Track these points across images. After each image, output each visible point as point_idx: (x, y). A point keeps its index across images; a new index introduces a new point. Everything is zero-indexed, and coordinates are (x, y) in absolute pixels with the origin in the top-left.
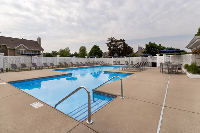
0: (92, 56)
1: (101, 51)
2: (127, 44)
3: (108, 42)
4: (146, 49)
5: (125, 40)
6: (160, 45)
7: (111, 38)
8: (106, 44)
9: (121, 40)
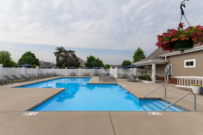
0: (22, 65)
1: (38, 60)
2: (76, 55)
3: (56, 51)
4: (88, 62)
5: (74, 52)
6: (98, 58)
7: (60, 48)
8: (54, 53)
9: (71, 51)
